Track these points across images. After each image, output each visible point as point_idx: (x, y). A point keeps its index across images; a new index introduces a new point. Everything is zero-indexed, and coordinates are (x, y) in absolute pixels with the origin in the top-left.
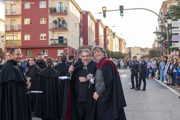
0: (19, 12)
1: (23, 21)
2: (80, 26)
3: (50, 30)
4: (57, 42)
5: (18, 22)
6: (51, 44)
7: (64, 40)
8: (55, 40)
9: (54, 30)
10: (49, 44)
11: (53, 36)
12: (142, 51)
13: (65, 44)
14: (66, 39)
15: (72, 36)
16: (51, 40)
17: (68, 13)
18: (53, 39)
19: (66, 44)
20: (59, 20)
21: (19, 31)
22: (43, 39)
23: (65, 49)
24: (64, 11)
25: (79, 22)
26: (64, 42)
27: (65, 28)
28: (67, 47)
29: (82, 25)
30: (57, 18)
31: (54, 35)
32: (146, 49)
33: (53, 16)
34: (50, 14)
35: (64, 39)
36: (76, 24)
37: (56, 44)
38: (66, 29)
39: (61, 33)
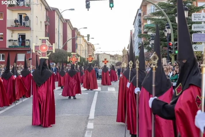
2: (46, 26)
3: (9, 28)
4: (17, 43)
6: (10, 47)
7: (26, 42)
8: (14, 41)
9: (12, 29)
10: (7, 46)
12: (112, 58)
13: (27, 47)
14: (29, 40)
15: (37, 36)
16: (10, 40)
17: (32, 7)
18: (12, 40)
19: (29, 46)
20: (21, 16)
23: (28, 53)
24: (27, 5)
25: (45, 21)
26: (27, 45)
27: (28, 26)
28: (30, 50)
29: (48, 25)
30: (17, 14)
31: (13, 35)
32: (117, 55)
33: (13, 10)
34: (8, 8)
35: (27, 40)
36: (41, 22)
37: (16, 47)
38: (28, 28)
39: (22, 32)
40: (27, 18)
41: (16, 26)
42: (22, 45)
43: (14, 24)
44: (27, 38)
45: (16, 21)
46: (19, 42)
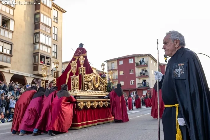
0: (116, 67)
1: (119, 73)
3: (137, 77)
4: (142, 85)
5: (116, 73)
6: (138, 87)
8: (140, 84)
9: (139, 78)
10: (137, 87)
11: (139, 82)
14: (148, 83)
16: (138, 84)
17: (148, 65)
19: (149, 86)
20: (143, 70)
21: (117, 79)
22: (133, 84)
23: (148, 90)
24: (146, 64)
26: (147, 85)
28: (149, 88)
30: (141, 69)
31: (140, 80)
33: (139, 68)
34: (136, 67)
37: (141, 87)
38: (147, 76)
39: (144, 79)
40: (146, 71)
41: (141, 76)
42: (144, 86)
43: (140, 75)
44: (147, 82)
45: (141, 73)
46: (143, 84)
